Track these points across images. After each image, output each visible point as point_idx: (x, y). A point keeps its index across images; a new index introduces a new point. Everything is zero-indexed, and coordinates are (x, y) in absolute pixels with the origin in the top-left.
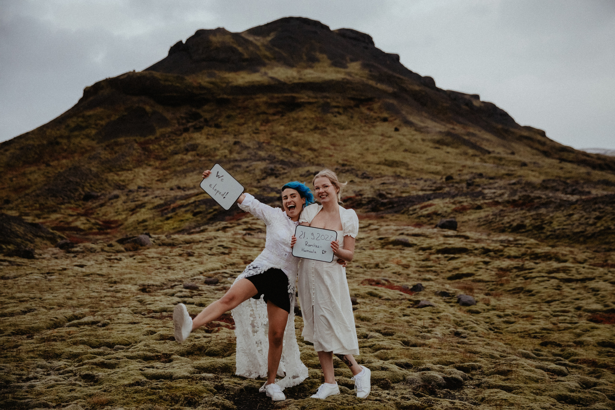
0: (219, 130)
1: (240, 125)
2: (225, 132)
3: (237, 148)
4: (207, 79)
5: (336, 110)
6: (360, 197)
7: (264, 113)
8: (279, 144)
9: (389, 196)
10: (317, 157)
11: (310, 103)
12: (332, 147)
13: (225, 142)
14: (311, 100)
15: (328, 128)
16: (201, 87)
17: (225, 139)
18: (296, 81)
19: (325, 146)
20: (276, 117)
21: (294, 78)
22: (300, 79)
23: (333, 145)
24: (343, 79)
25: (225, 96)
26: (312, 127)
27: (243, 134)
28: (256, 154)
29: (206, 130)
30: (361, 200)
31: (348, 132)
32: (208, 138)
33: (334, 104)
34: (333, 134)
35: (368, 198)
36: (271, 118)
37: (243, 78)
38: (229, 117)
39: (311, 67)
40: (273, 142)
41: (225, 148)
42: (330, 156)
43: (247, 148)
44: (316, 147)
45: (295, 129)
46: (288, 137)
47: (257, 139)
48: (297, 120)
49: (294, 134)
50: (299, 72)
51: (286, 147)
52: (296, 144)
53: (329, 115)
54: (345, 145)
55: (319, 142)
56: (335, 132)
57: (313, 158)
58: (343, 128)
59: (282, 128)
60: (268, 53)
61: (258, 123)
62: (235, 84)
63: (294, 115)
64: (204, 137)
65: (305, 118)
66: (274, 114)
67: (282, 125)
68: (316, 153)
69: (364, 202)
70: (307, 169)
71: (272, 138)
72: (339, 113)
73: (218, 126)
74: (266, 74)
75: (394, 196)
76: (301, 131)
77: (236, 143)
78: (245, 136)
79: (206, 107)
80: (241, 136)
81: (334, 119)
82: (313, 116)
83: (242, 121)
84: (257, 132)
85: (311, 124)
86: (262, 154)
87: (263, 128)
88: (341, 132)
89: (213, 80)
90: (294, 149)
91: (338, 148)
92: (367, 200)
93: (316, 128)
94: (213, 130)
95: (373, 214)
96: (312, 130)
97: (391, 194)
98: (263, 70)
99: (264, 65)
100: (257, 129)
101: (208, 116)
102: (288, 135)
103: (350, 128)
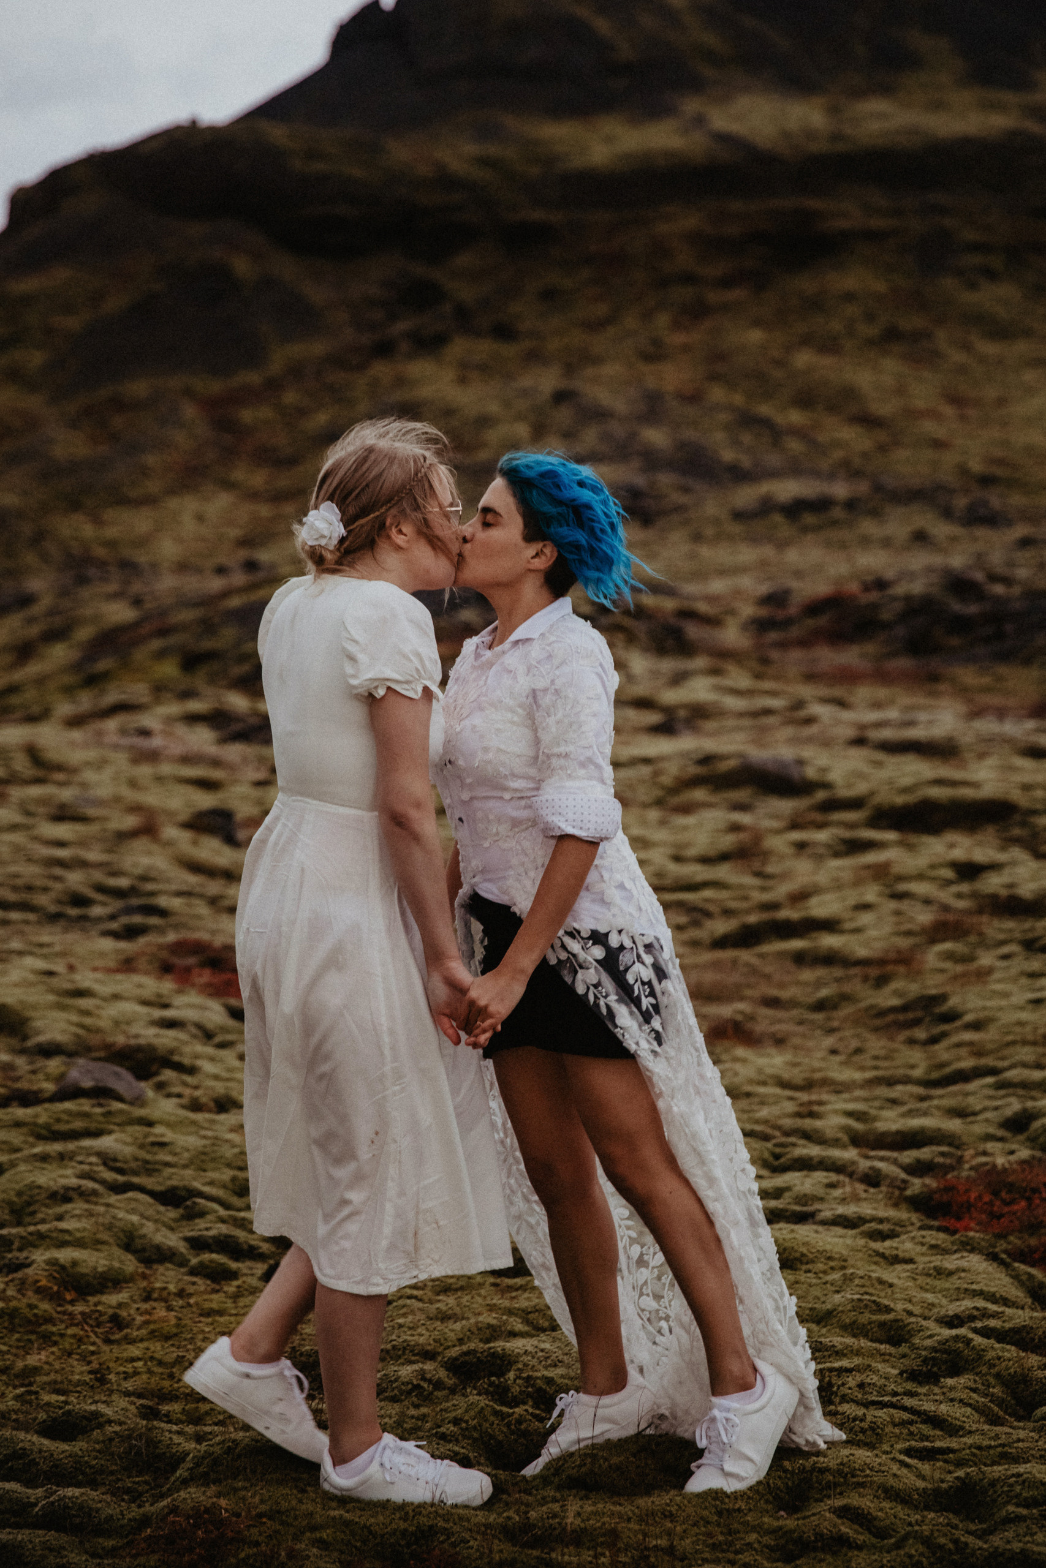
0: (509, 350)
1: (595, 326)
2: (534, 357)
3: (564, 415)
4: (471, 149)
5: (975, 260)
6: (874, 596)
7: (689, 279)
8: (738, 399)
9: (999, 589)
10: (882, 448)
11: (871, 236)
12: (949, 411)
13: (525, 393)
14: (877, 223)
15: (942, 337)
16: (445, 180)
17: (526, 381)
18: (814, 147)
19: (920, 404)
20: (736, 294)
21: (810, 134)
22: (836, 137)
23: (956, 400)
24: (1014, 134)
25: (537, 215)
26: (873, 331)
27: (597, 360)
28: (633, 436)
29: (459, 347)
30: (874, 607)
31: (1021, 347)
32: (462, 380)
33: (970, 235)
34: (958, 357)
35: (908, 598)
36: (714, 297)
37: (609, 140)
38: (549, 295)
39: (886, 90)
40: (717, 394)
41: (520, 417)
42: (938, 444)
43: (600, 415)
44: (884, 408)
45: (806, 341)
46: (778, 374)
47: (651, 383)
48: (815, 305)
49: (803, 359)
50: (834, 110)
51: (764, 409)
52: (805, 400)
53: (949, 283)
54: (1001, 402)
55: (901, 391)
56: (967, 347)
57: (865, 455)
58: (1001, 332)
59: (755, 336)
60: (711, 39)
61: (663, 320)
62: (577, 162)
63: (805, 284)
64: (448, 375)
65: (849, 297)
66: (726, 283)
67: (757, 323)
68: (882, 436)
69: (886, 615)
70: (765, 488)
71: (714, 377)
72: (991, 275)
73: (504, 332)
74: (700, 121)
75: (1016, 590)
76: (829, 346)
77: (561, 397)
78: (611, 370)
79: (464, 260)
80: (590, 371)
81: (969, 297)
82: (880, 286)
83: (602, 309)
84: (655, 354)
85: (870, 317)
86: (656, 437)
87: (678, 339)
88: (990, 349)
89: (493, 150)
90: (796, 417)
91: (972, 412)
92: (898, 606)
93: (891, 336)
94: (483, 348)
95: (904, 663)
96: (870, 342)
97: (1007, 581)
98: (691, 106)
99: (695, 85)
100: (657, 342)
101: (466, 293)
102: (779, 363)
103: (1028, 333)
